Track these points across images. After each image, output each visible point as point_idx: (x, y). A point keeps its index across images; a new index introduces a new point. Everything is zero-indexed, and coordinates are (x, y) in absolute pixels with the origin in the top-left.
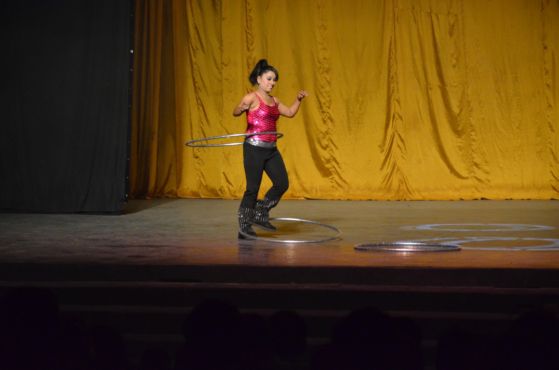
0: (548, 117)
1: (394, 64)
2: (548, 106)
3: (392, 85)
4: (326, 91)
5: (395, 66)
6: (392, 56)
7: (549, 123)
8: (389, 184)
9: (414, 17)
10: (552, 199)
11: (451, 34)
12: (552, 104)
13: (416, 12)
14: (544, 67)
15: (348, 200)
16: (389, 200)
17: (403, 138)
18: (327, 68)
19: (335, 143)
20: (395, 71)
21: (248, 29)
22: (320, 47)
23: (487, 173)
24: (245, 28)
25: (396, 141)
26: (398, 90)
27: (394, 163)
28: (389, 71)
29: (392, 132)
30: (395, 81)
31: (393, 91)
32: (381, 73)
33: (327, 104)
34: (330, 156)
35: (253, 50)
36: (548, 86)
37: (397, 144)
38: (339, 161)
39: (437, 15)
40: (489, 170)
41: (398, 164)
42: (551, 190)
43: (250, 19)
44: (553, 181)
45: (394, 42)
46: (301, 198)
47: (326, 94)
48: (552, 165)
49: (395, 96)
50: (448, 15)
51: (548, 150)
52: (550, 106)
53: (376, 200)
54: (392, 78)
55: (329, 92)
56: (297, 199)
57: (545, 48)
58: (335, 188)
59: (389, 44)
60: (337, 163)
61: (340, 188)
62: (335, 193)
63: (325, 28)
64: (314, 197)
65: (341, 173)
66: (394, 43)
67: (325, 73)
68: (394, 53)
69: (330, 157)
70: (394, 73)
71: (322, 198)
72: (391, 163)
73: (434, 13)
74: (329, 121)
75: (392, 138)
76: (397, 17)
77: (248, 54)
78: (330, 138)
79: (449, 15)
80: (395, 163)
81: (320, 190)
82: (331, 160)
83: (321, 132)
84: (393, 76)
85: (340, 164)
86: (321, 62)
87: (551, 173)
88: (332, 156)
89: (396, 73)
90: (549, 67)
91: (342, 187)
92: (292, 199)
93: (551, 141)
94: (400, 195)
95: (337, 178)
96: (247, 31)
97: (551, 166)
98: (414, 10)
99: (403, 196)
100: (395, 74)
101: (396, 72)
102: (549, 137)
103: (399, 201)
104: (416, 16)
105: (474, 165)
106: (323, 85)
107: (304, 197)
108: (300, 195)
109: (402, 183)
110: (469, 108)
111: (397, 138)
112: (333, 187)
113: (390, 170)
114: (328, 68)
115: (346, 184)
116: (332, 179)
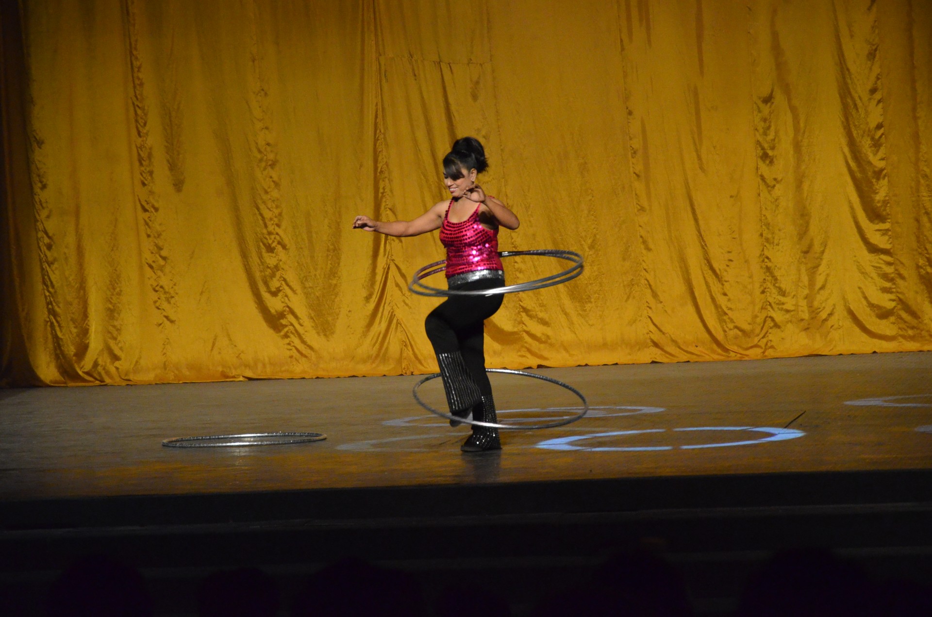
0: (640, 228)
1: (382, 150)
2: (640, 210)
3: (381, 185)
4: (273, 199)
5: (384, 153)
6: (379, 136)
7: (641, 237)
8: (384, 349)
9: (413, 70)
10: (653, 362)
11: (475, 97)
12: (645, 204)
13: (416, 61)
14: (629, 146)
15: (317, 378)
16: (385, 375)
17: (404, 271)
18: (272, 161)
19: (291, 284)
20: (385, 160)
21: (137, 99)
22: (259, 125)
23: (545, 323)
24: (131, 98)
25: (392, 277)
26: (391, 191)
27: (390, 313)
28: (376, 161)
29: (385, 262)
30: (386, 177)
31: (383, 193)
32: (361, 166)
33: (276, 220)
34: (284, 307)
35: (147, 134)
36: (638, 176)
37: (395, 281)
38: (299, 315)
39: (449, 65)
40: (547, 320)
41: (397, 315)
42: (651, 348)
43: (139, 83)
44: (653, 332)
45: (381, 113)
46: (239, 377)
47: (273, 203)
48: (650, 306)
49: (386, 202)
50: (468, 64)
51: (643, 282)
52: (642, 209)
53: (364, 376)
54: (381, 172)
55: (278, 199)
56: (231, 380)
57: (630, 113)
58: (294, 359)
59: (374, 117)
60: (296, 317)
61: (304, 359)
62: (295, 367)
63: (266, 94)
64: (259, 376)
65: (303, 334)
66: (381, 115)
67: (269, 169)
68: (382, 131)
69: (284, 309)
70: (383, 165)
71: (273, 377)
72: (386, 313)
73: (446, 63)
74: (279, 248)
75: (386, 272)
76: (386, 71)
77: (139, 141)
78: (283, 276)
79: (470, 65)
80: (392, 313)
81: (271, 364)
82: (285, 313)
83: (268, 267)
84: (383, 170)
85: (302, 318)
86: (262, 150)
87: (649, 319)
88: (288, 307)
89: (387, 164)
90: (637, 143)
91: (306, 357)
92: (223, 380)
93: (645, 267)
94: (403, 367)
95: (297, 342)
96: (136, 103)
97: (648, 309)
98: (412, 58)
99: (408, 368)
100: (385, 166)
101: (386, 162)
102: (643, 261)
103: (402, 376)
104: (416, 68)
105: (522, 312)
106: (266, 188)
107: (244, 377)
108: (237, 374)
109: (406, 346)
111: (393, 271)
112: (291, 357)
113: (384, 325)
114: (274, 160)
115: (313, 352)
116: (289, 344)
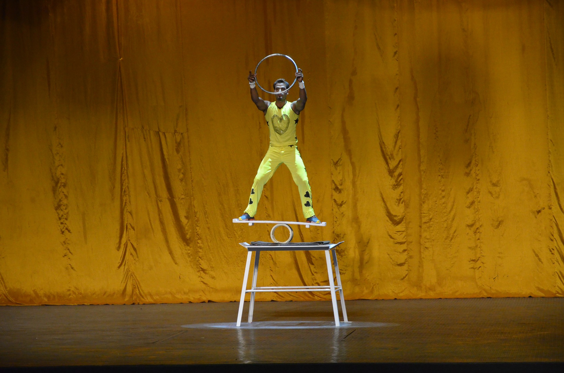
0: (267, 226)
1: (125, 179)
2: (267, 216)
3: (124, 198)
4: (63, 204)
5: (126, 181)
6: (124, 171)
7: (268, 231)
9: (144, 135)
10: (272, 301)
11: (178, 151)
12: (271, 214)
13: (146, 130)
16: (124, 304)
17: (135, 247)
20: (127, 185)
22: (57, 163)
23: (213, 277)
25: (129, 250)
26: (130, 202)
28: (122, 185)
29: (126, 241)
30: (127, 194)
31: (125, 203)
32: (114, 187)
33: (65, 216)
36: (267, 197)
37: (130, 252)
39: (164, 133)
40: (215, 275)
41: (131, 270)
44: (273, 284)
45: (125, 159)
47: (64, 207)
48: (272, 269)
49: (127, 208)
50: (174, 133)
51: (268, 256)
52: (269, 216)
53: (113, 305)
54: (125, 191)
59: (121, 160)
63: (62, 146)
67: (62, 187)
68: (126, 169)
73: (162, 132)
74: (66, 231)
75: (125, 246)
76: (128, 136)
78: (68, 247)
79: (176, 133)
80: (128, 269)
83: (60, 242)
87: (271, 277)
94: (134, 299)
97: (270, 270)
98: (143, 129)
99: (136, 301)
100: (127, 188)
101: (128, 186)
103: (133, 305)
105: (201, 271)
106: (61, 198)
109: (135, 288)
110: (195, 218)
111: (130, 246)
114: (65, 183)
